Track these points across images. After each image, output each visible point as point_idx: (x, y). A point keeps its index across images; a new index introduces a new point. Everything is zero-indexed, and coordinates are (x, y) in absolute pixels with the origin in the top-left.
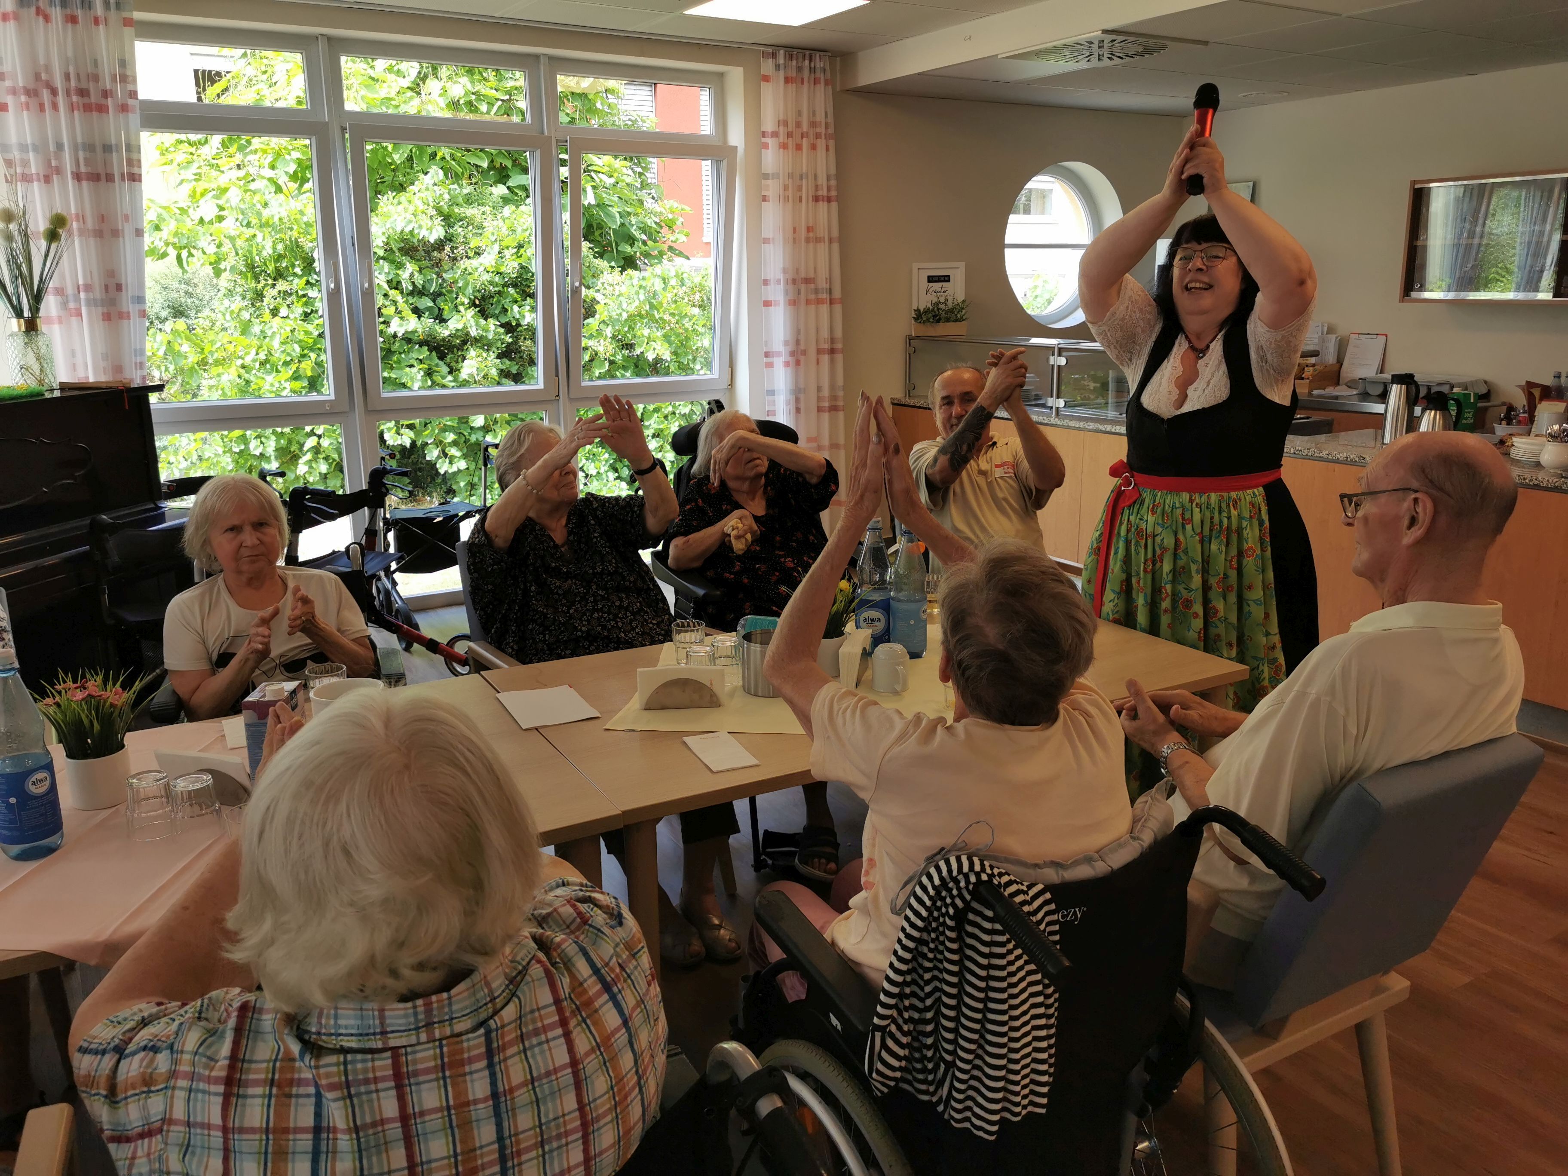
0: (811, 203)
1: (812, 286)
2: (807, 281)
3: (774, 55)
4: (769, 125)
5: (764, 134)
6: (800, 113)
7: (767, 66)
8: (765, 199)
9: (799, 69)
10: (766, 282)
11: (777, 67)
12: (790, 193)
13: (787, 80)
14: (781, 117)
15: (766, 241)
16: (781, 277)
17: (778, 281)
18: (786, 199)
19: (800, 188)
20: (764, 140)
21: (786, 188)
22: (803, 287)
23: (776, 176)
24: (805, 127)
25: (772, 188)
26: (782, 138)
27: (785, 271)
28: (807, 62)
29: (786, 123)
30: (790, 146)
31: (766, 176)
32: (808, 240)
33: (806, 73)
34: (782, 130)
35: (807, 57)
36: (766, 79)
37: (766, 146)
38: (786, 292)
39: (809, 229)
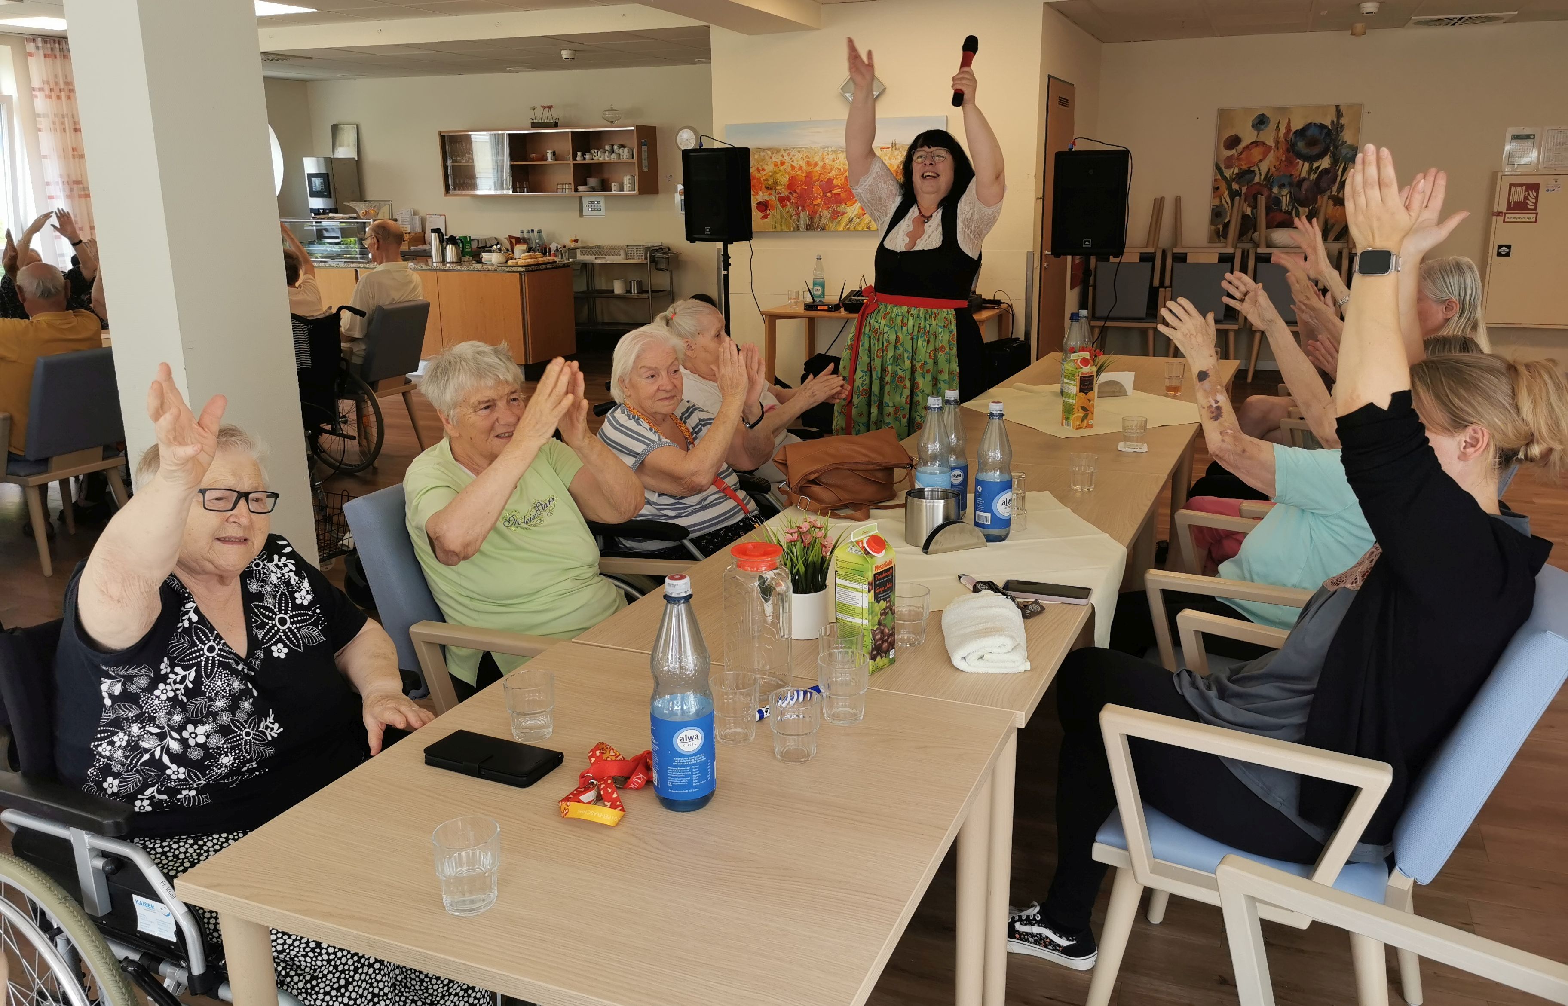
0: (73, 133)
1: (81, 186)
2: (78, 183)
3: (34, 41)
4: (36, 83)
5: (33, 89)
6: (56, 76)
7: (30, 47)
8: (40, 130)
9: (52, 49)
10: (48, 184)
11: (37, 48)
12: (58, 126)
13: (45, 56)
14: (45, 79)
15: (45, 157)
16: (60, 181)
17: (57, 183)
18: (56, 130)
19: (63, 123)
20: (34, 93)
21: (54, 123)
22: (75, 186)
23: (45, 116)
24: (62, 86)
25: (43, 123)
26: (47, 92)
27: (61, 176)
28: (57, 45)
29: (48, 83)
30: (53, 97)
31: (39, 116)
32: (74, 156)
33: (58, 53)
34: (46, 87)
35: (57, 42)
36: (31, 55)
37: (36, 96)
38: (64, 190)
39: (74, 150)
